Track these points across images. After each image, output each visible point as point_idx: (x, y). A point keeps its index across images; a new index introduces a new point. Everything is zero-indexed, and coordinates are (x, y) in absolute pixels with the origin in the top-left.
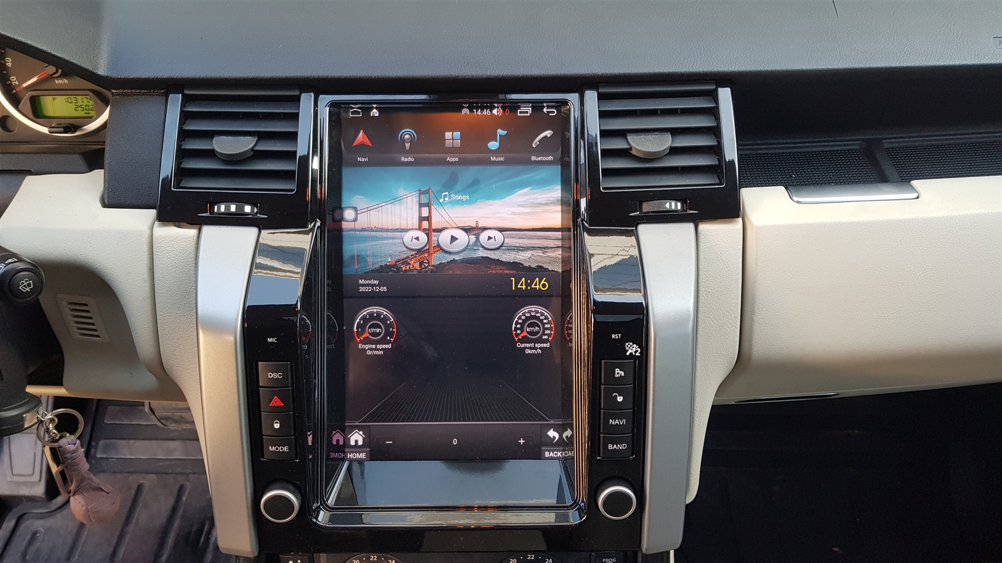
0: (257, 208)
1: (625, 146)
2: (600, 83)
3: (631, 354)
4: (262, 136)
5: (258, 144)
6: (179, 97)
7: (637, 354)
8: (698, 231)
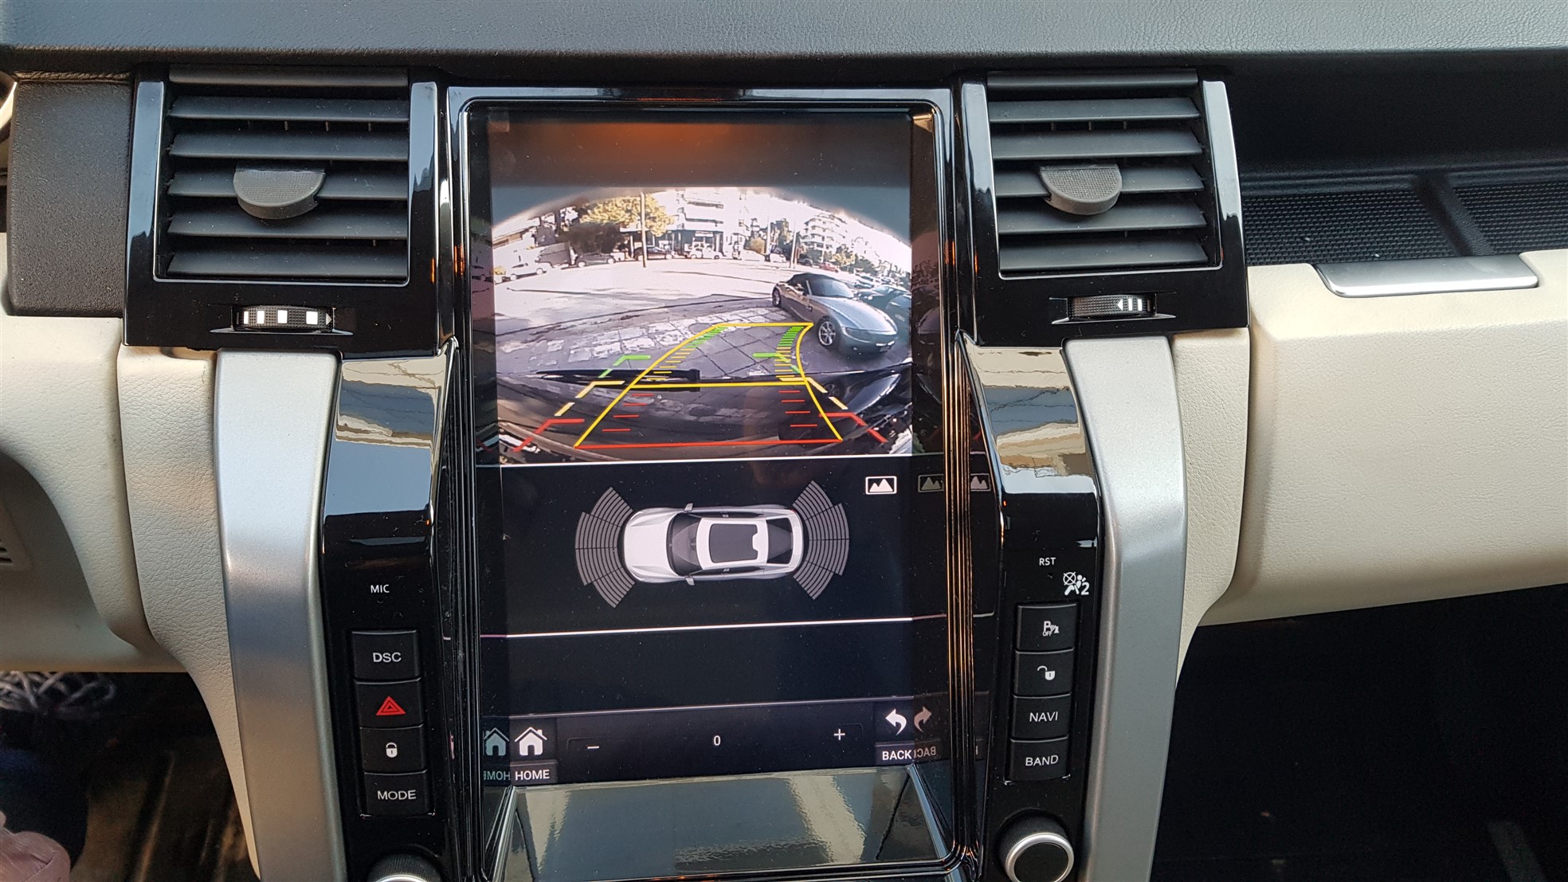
0: (331, 315)
1: (1040, 192)
2: (992, 69)
3: (1073, 592)
4: (333, 169)
5: (325, 186)
6: (161, 88)
7: (1083, 593)
8: (1176, 352)
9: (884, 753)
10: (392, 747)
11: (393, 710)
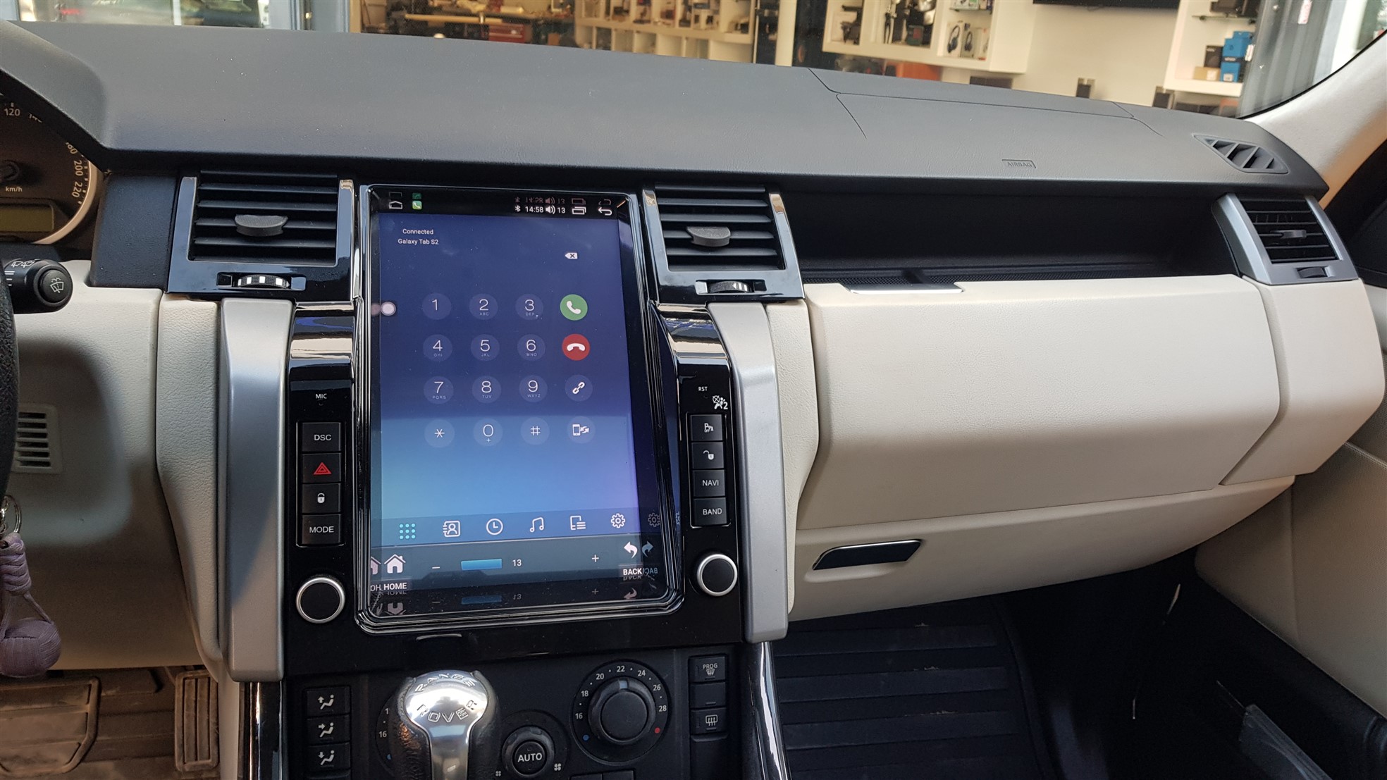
0: (290, 283)
1: (687, 236)
2: (656, 180)
3: (719, 407)
4: (292, 216)
5: (288, 223)
7: (725, 408)
8: (768, 311)
9: (624, 570)
10: (321, 496)
11: (325, 471)
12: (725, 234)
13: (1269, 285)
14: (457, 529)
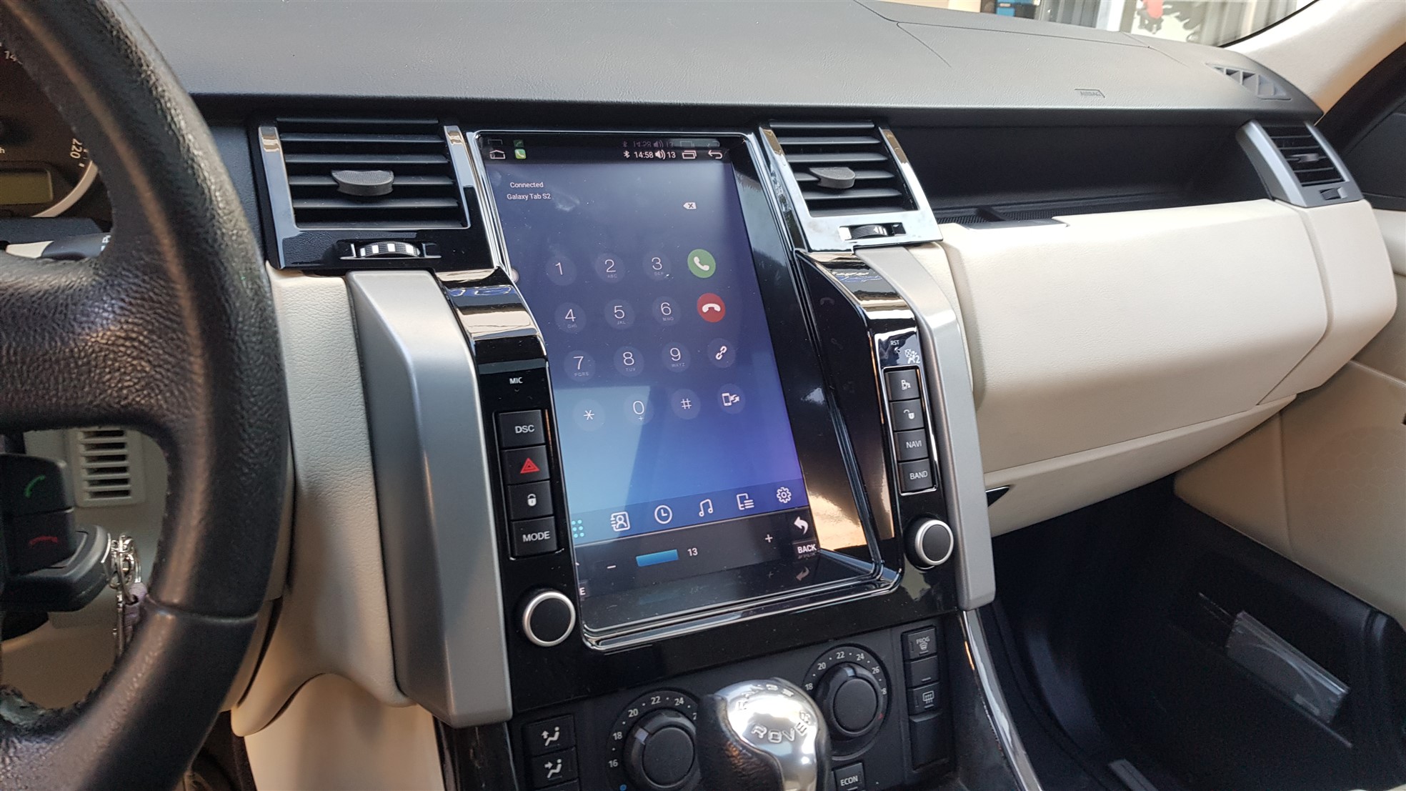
0: (422, 248)
1: (812, 178)
5: (395, 179)
6: (274, 128)
9: (799, 548)
10: (532, 497)
11: (532, 468)
12: (849, 175)
13: (1304, 207)
14: (625, 521)
